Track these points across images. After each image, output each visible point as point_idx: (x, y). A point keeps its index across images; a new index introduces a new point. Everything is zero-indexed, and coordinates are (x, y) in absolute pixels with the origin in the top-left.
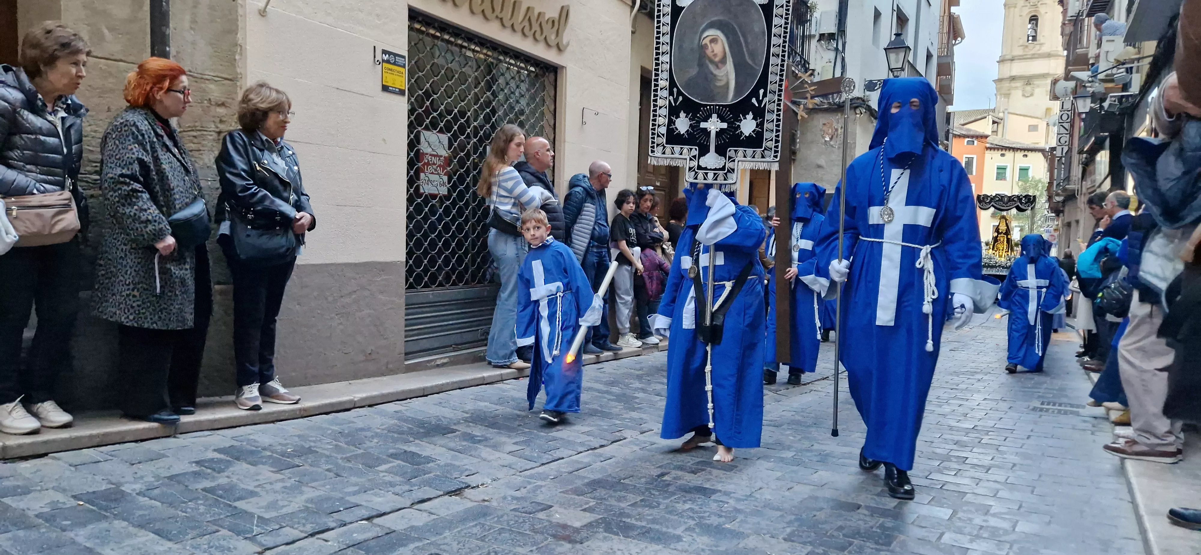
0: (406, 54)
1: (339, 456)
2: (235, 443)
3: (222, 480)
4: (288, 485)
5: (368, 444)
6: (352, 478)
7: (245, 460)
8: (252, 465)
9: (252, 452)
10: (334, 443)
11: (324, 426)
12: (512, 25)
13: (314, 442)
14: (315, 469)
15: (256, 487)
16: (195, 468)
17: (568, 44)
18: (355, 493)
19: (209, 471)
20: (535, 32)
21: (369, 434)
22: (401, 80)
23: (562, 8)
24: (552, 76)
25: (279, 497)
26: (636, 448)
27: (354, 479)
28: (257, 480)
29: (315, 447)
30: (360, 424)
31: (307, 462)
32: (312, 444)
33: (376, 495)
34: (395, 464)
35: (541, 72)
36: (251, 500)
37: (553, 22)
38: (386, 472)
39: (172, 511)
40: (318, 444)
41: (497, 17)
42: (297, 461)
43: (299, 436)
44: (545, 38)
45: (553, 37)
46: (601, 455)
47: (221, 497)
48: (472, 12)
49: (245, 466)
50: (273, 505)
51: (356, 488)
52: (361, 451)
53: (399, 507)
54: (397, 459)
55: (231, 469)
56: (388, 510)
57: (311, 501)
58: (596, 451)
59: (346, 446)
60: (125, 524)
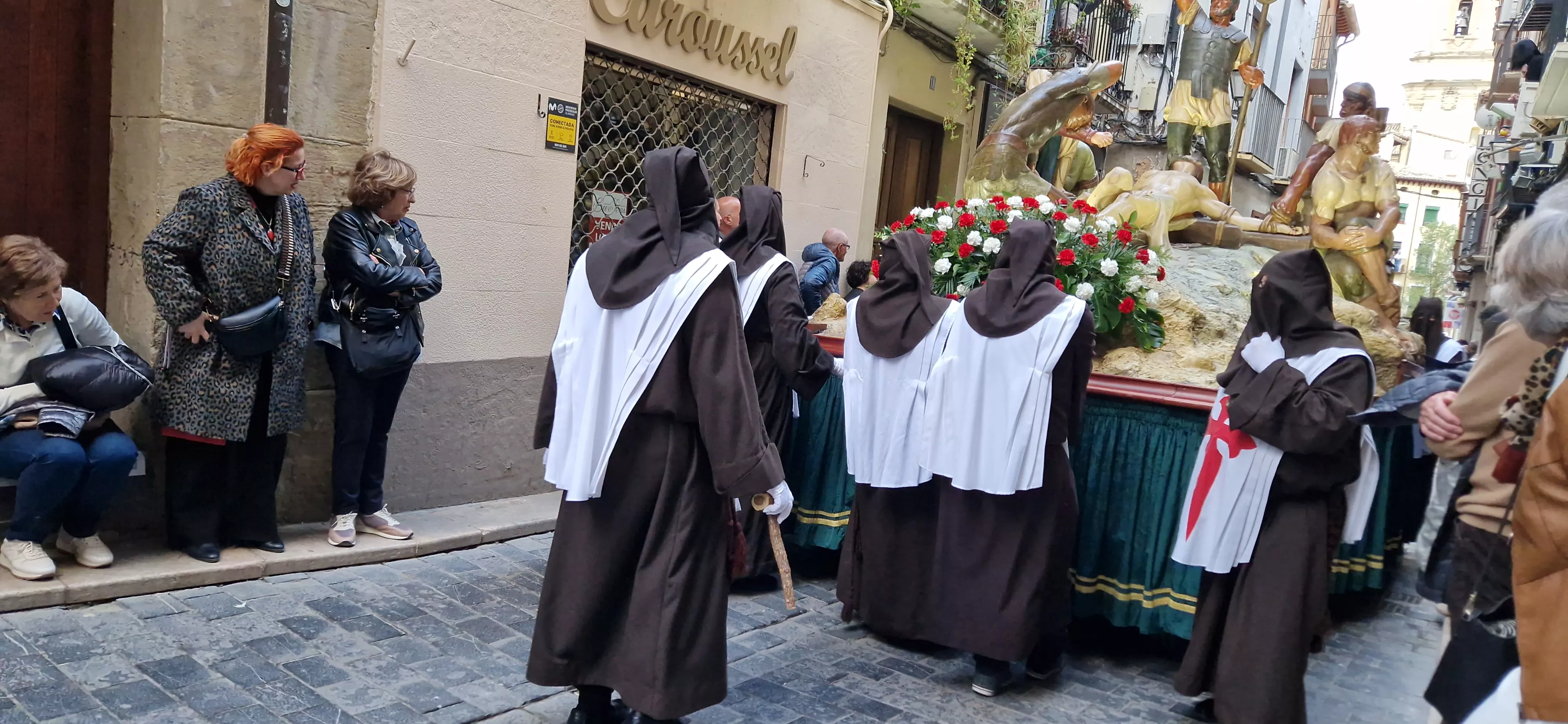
0: (578, 101)
1: (451, 622)
2: (334, 595)
3: (309, 653)
4: (383, 663)
5: (488, 604)
6: (460, 657)
7: (339, 621)
8: (347, 629)
9: (351, 610)
10: (449, 599)
11: (442, 571)
12: (720, 57)
13: (425, 597)
14: (419, 640)
15: (348, 664)
16: (281, 631)
17: (791, 76)
18: (459, 682)
19: (296, 636)
20: (749, 63)
21: (492, 587)
22: (570, 133)
23: (788, 30)
24: (768, 116)
25: (371, 682)
26: (815, 628)
27: (462, 661)
28: (350, 654)
29: (423, 605)
30: (484, 571)
31: (411, 629)
32: (422, 601)
33: (484, 686)
34: (513, 639)
35: (755, 111)
36: (340, 685)
37: (774, 49)
38: (502, 650)
39: (246, 695)
40: (430, 602)
41: (700, 48)
42: (399, 627)
43: (409, 587)
44: (762, 70)
45: (773, 67)
46: (768, 637)
47: (304, 678)
48: (668, 43)
49: (339, 630)
50: (360, 695)
51: (461, 674)
52: (478, 615)
53: (508, 705)
54: (519, 631)
55: (322, 635)
56: (494, 712)
57: (405, 690)
58: (764, 630)
59: (462, 605)
60: (191, 712)
